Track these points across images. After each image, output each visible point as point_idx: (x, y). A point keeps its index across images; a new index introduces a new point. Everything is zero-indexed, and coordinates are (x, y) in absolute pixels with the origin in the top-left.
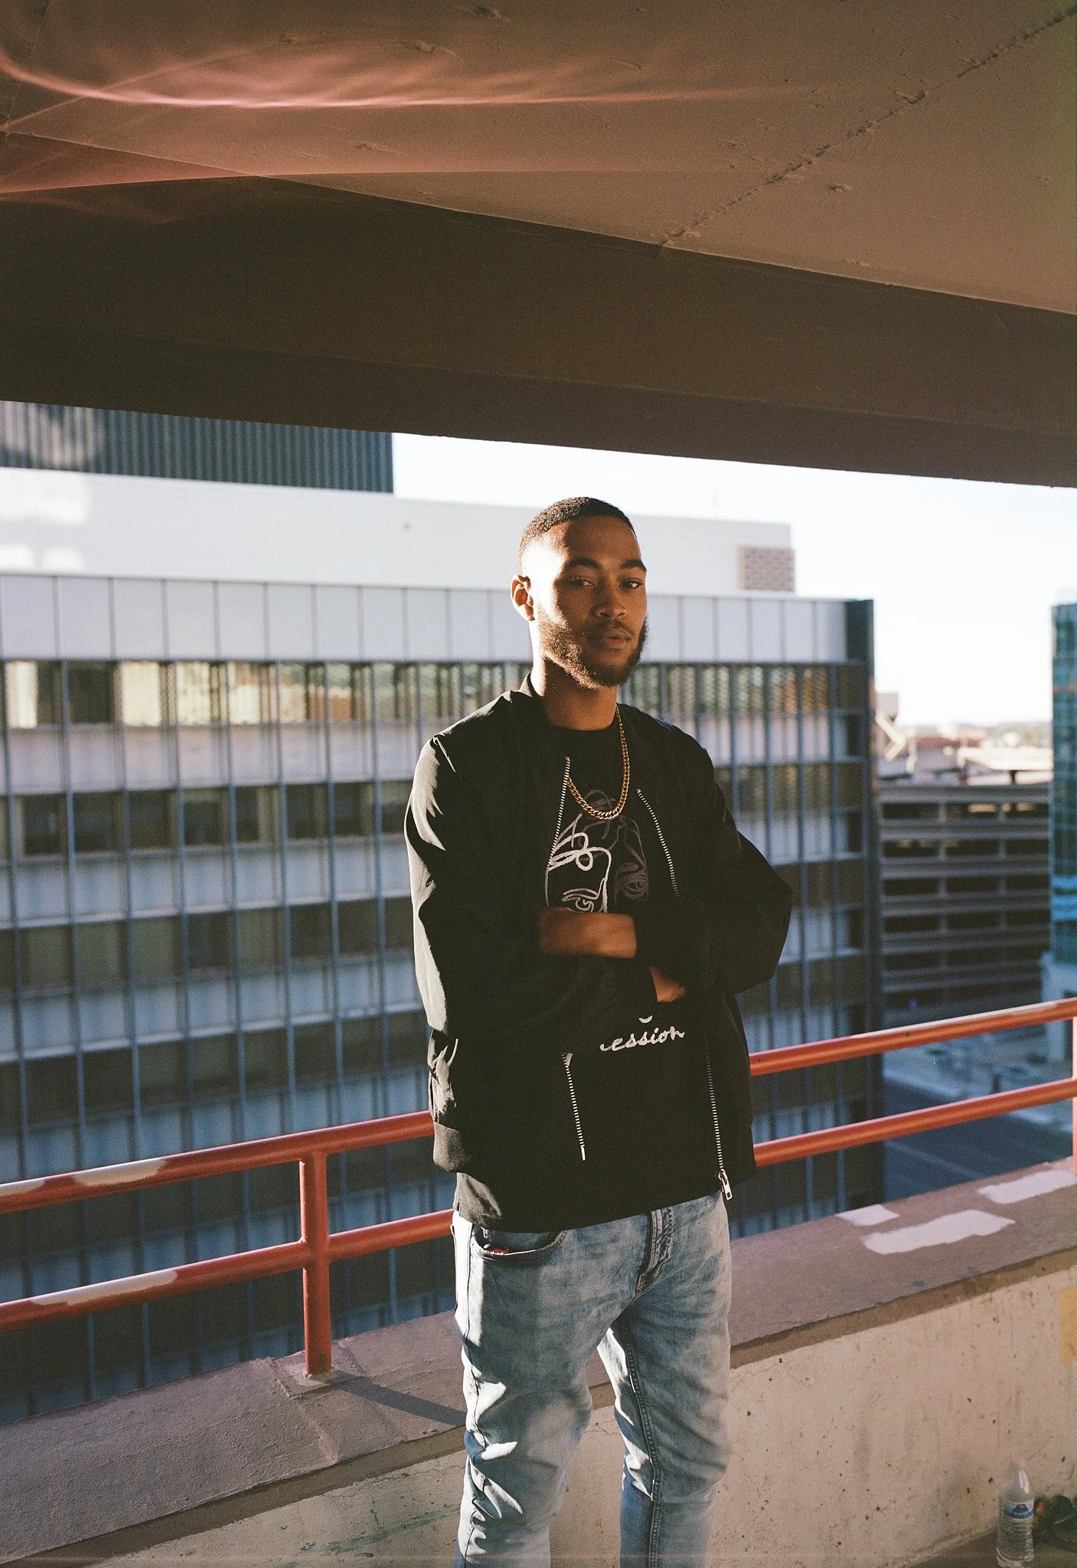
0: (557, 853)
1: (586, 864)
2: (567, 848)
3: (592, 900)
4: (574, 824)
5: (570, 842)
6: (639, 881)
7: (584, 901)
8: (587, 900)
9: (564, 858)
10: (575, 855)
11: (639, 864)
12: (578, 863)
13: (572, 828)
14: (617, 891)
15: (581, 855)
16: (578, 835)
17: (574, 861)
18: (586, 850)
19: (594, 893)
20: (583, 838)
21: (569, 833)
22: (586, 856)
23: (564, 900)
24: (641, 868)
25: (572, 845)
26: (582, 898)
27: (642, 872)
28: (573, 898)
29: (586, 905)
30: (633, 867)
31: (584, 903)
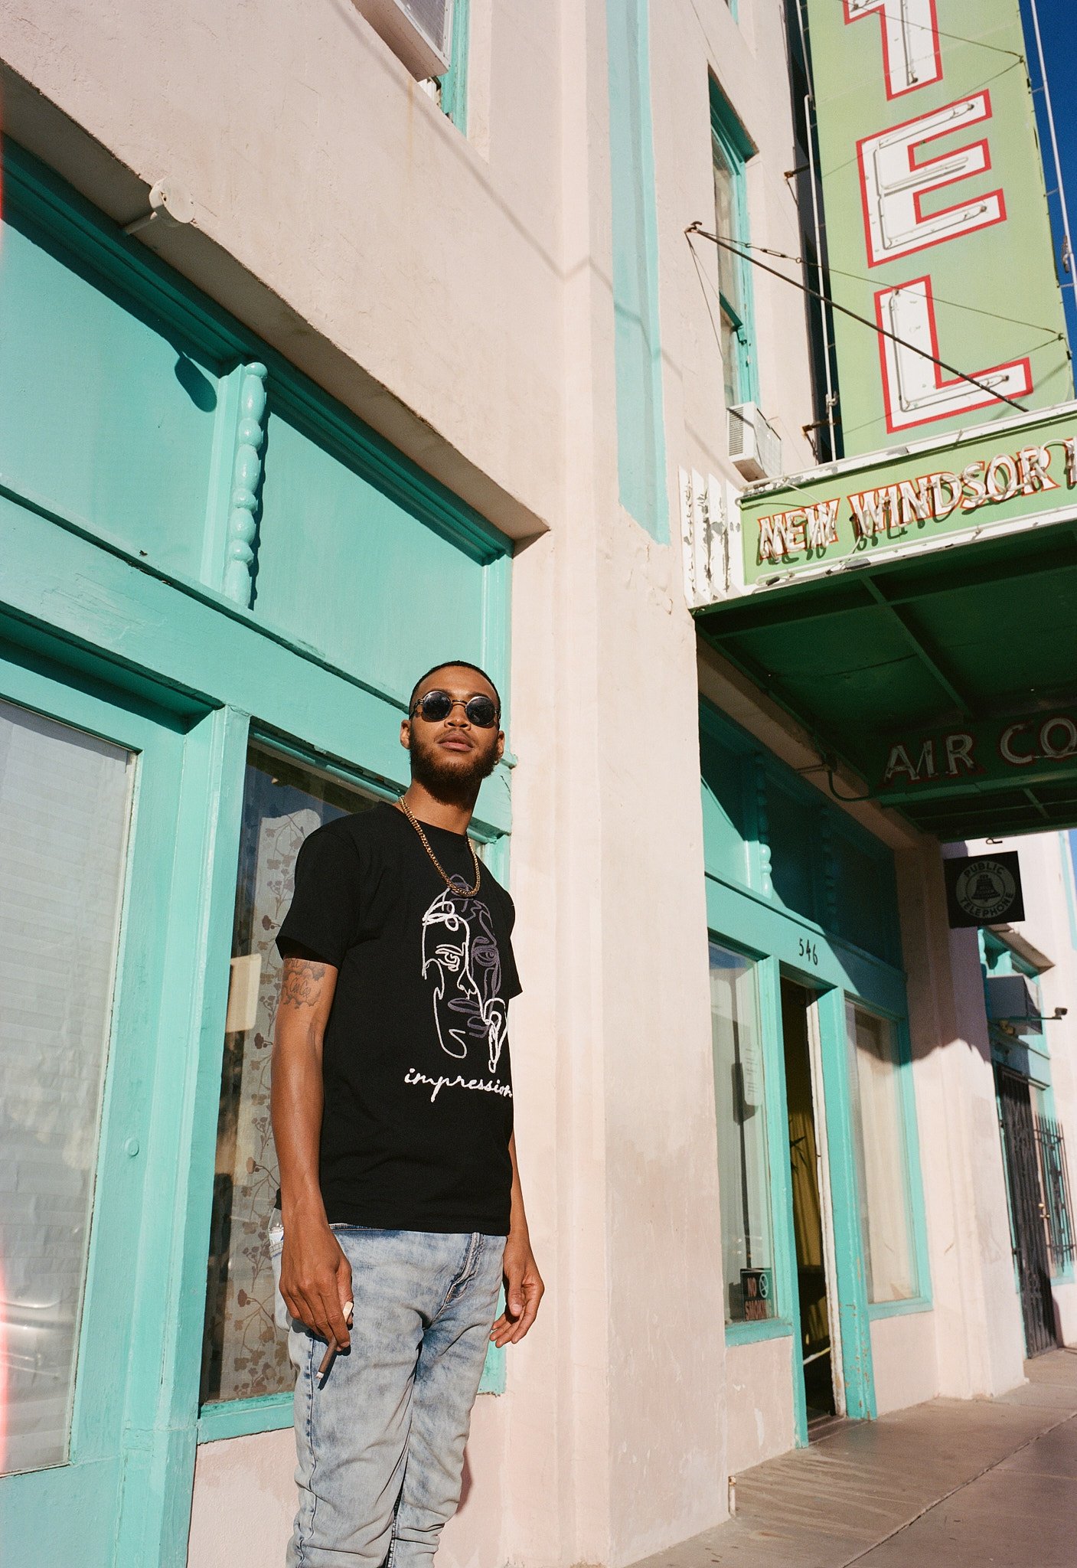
0: (434, 912)
1: (453, 925)
2: (439, 910)
3: (459, 956)
4: (444, 894)
5: (442, 907)
6: (489, 952)
8: (453, 955)
9: (437, 917)
10: (445, 917)
11: (489, 938)
12: (447, 923)
13: (443, 897)
14: (472, 957)
15: (450, 918)
16: (447, 902)
17: (444, 922)
18: (452, 915)
19: (459, 949)
20: (450, 906)
21: (440, 900)
22: (452, 919)
23: (437, 952)
24: (492, 943)
25: (443, 909)
26: (450, 953)
27: (492, 946)
28: (443, 953)
29: (453, 960)
30: (485, 940)
31: (452, 957)
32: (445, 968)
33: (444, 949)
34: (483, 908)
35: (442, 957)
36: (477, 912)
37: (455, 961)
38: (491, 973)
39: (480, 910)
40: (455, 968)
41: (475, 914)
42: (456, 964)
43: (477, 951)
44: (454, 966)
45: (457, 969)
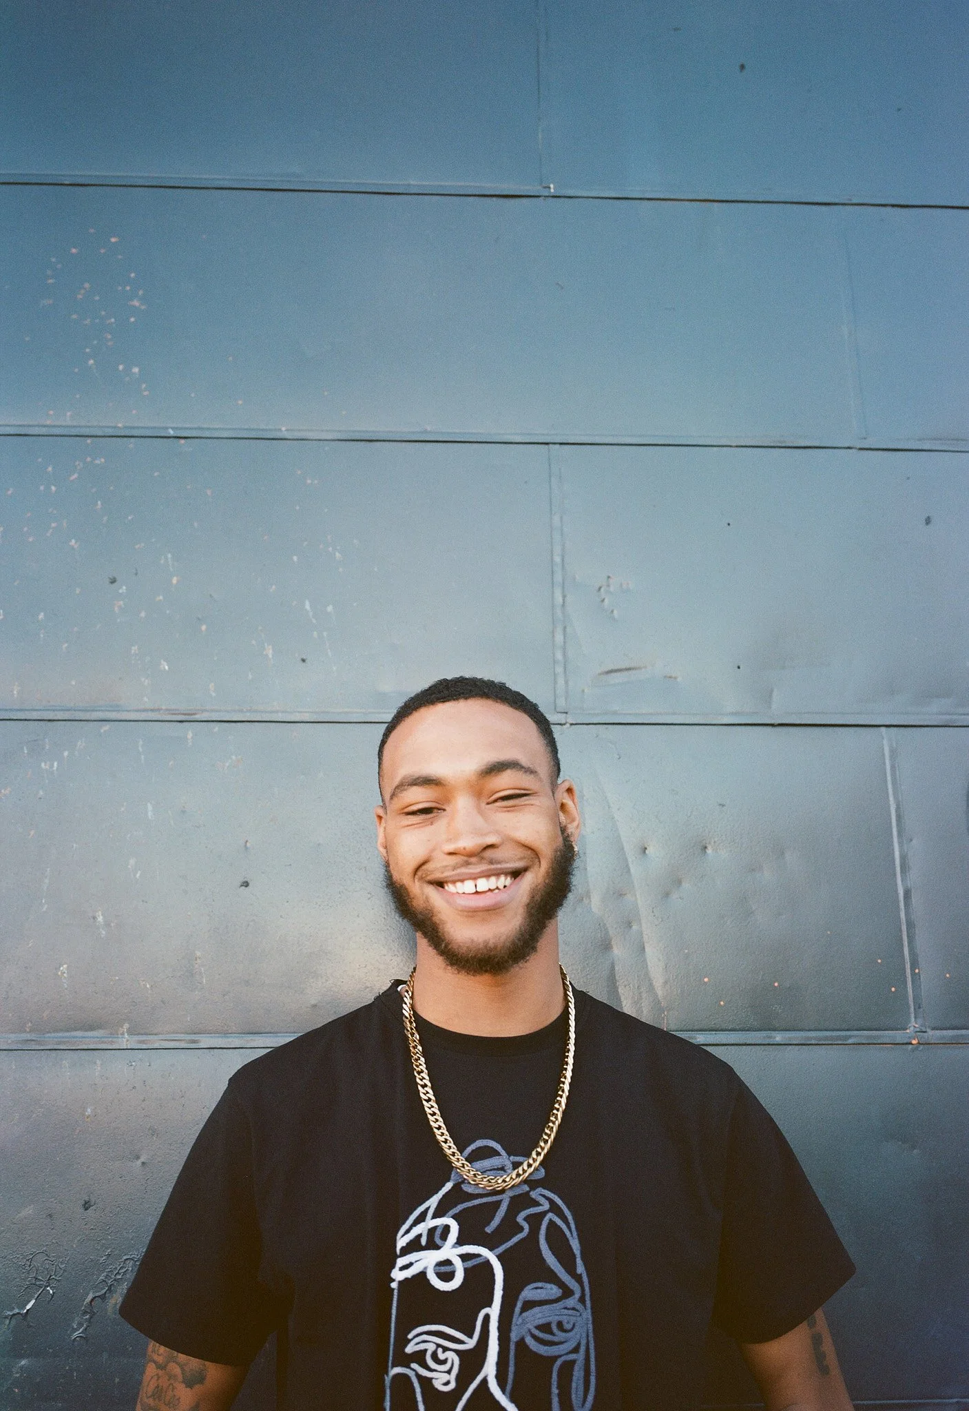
1: (447, 1277)
2: (414, 1246)
3: (456, 1351)
4: (433, 1202)
5: (420, 1236)
6: (560, 1318)
7: (440, 1350)
8: (445, 1349)
9: (411, 1264)
10: (426, 1261)
11: (561, 1284)
12: (432, 1276)
13: (428, 1209)
14: (514, 1336)
15: (439, 1260)
16: (438, 1222)
17: (423, 1274)
18: (450, 1251)
19: (462, 1337)
20: (447, 1229)
21: (421, 1218)
22: (448, 1262)
23: (410, 1349)
24: (567, 1293)
25: (424, 1241)
26: (438, 1346)
27: (571, 1302)
28: (422, 1347)
29: (444, 1362)
30: (553, 1291)
31: (441, 1356)
32: (426, 1383)
33: (425, 1337)
34: (554, 1208)
35: (419, 1357)
36: (535, 1220)
37: (446, 1367)
38: (568, 1367)
39: (544, 1214)
40: (447, 1383)
41: (526, 1227)
42: (449, 1372)
43: (525, 1324)
44: (445, 1377)
45: (452, 1385)
